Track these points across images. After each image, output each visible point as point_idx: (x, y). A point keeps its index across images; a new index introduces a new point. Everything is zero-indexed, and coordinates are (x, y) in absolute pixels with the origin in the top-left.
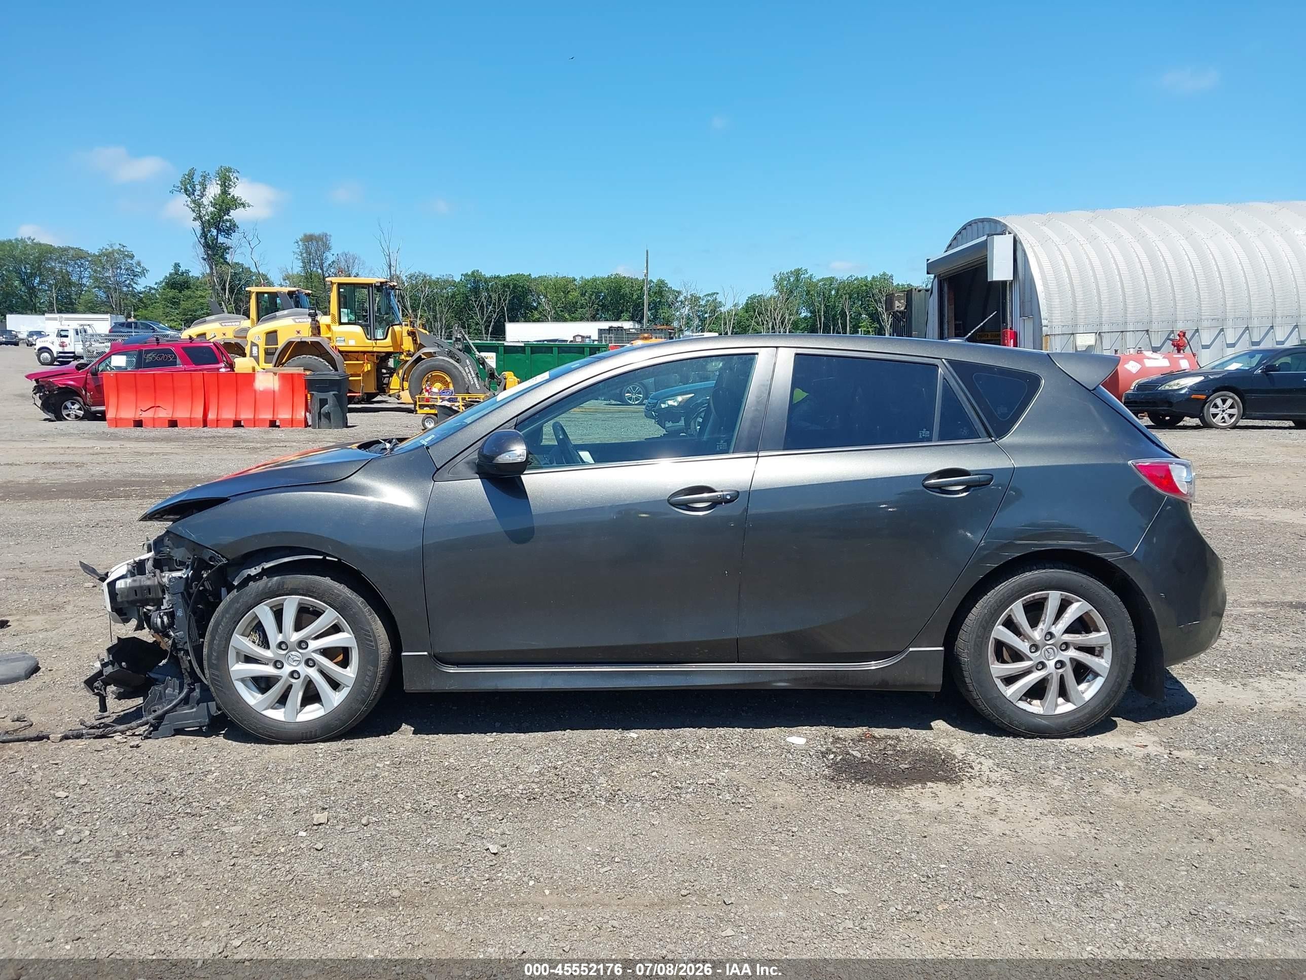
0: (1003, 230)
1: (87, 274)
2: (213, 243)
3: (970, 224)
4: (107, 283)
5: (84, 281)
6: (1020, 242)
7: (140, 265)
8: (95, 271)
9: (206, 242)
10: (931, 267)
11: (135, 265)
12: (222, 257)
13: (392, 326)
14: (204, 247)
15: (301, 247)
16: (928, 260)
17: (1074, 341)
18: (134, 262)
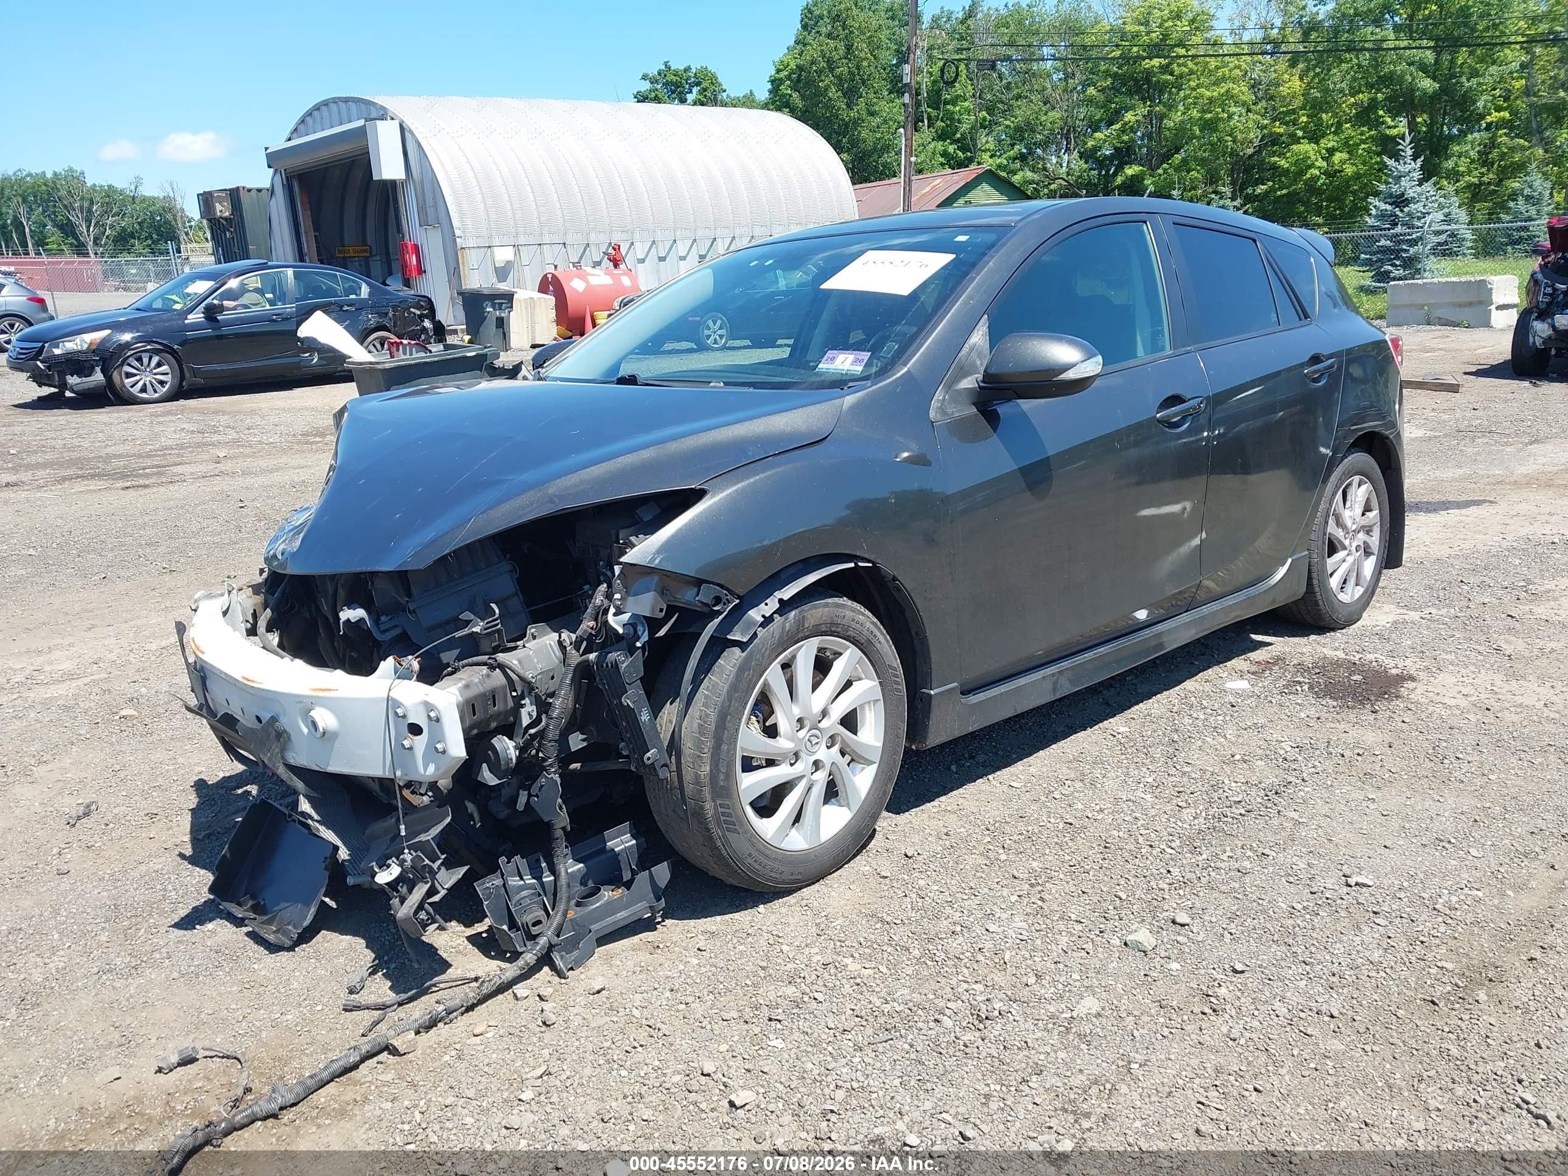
0: (384, 115)
3: (326, 103)
6: (411, 131)
10: (273, 159)
16: (266, 149)
17: (492, 255)
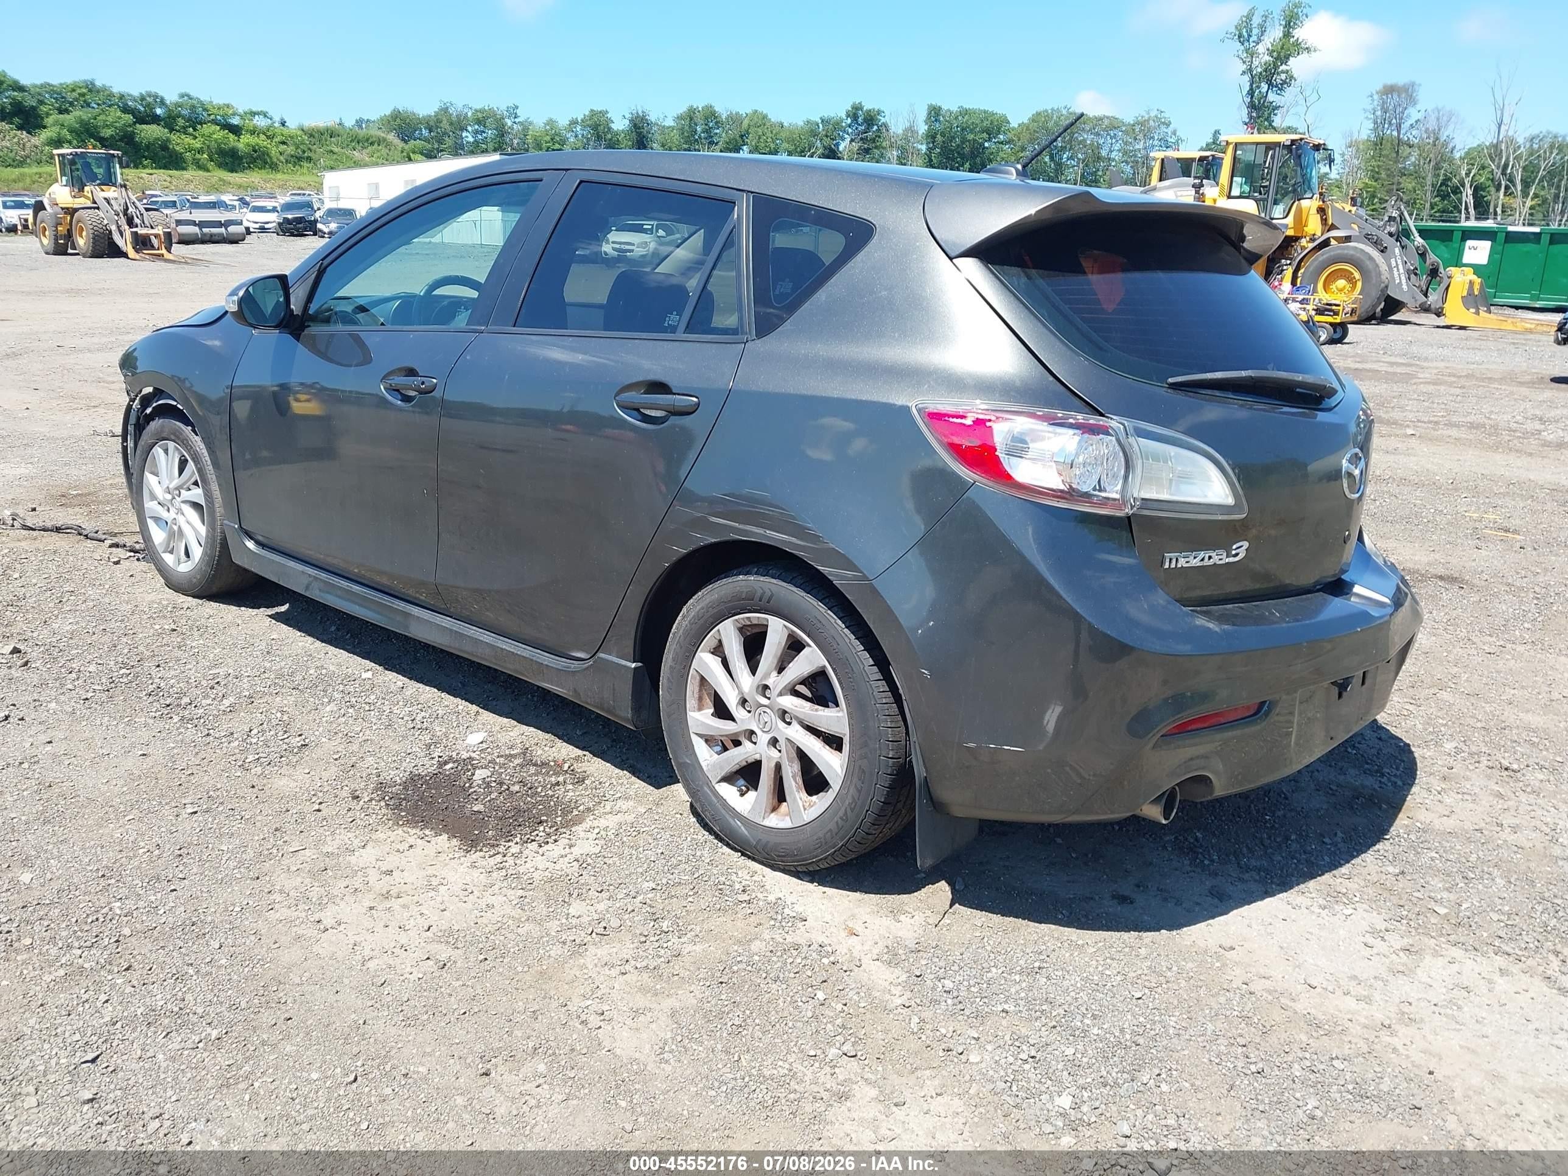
1: (1117, 147)
2: (1259, 103)
4: (1135, 156)
5: (1113, 155)
7: (1175, 134)
8: (1126, 143)
9: (1252, 101)
11: (1170, 133)
12: (1268, 119)
13: (1299, 200)
14: (1248, 107)
15: (1376, 103)
18: (1170, 130)
